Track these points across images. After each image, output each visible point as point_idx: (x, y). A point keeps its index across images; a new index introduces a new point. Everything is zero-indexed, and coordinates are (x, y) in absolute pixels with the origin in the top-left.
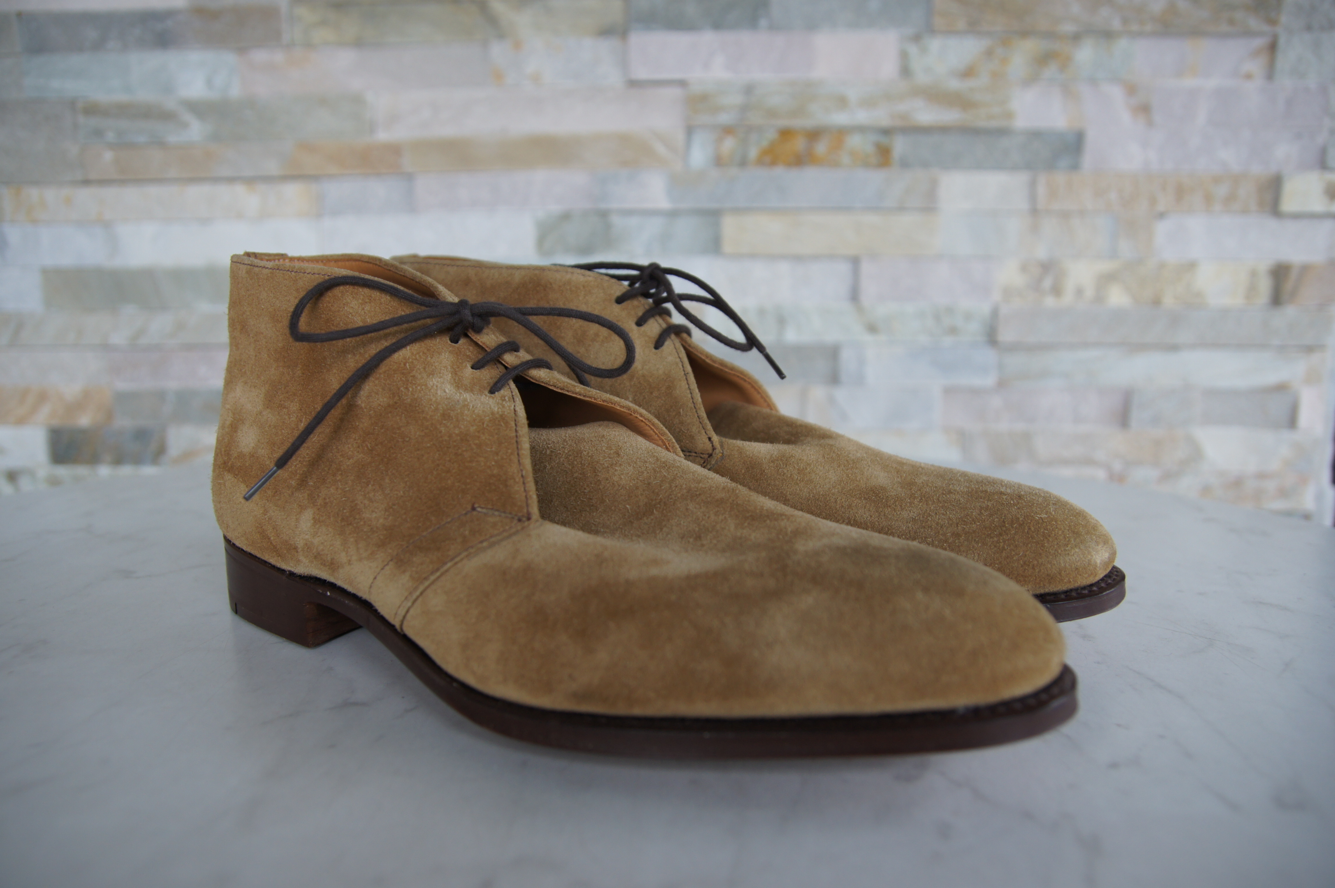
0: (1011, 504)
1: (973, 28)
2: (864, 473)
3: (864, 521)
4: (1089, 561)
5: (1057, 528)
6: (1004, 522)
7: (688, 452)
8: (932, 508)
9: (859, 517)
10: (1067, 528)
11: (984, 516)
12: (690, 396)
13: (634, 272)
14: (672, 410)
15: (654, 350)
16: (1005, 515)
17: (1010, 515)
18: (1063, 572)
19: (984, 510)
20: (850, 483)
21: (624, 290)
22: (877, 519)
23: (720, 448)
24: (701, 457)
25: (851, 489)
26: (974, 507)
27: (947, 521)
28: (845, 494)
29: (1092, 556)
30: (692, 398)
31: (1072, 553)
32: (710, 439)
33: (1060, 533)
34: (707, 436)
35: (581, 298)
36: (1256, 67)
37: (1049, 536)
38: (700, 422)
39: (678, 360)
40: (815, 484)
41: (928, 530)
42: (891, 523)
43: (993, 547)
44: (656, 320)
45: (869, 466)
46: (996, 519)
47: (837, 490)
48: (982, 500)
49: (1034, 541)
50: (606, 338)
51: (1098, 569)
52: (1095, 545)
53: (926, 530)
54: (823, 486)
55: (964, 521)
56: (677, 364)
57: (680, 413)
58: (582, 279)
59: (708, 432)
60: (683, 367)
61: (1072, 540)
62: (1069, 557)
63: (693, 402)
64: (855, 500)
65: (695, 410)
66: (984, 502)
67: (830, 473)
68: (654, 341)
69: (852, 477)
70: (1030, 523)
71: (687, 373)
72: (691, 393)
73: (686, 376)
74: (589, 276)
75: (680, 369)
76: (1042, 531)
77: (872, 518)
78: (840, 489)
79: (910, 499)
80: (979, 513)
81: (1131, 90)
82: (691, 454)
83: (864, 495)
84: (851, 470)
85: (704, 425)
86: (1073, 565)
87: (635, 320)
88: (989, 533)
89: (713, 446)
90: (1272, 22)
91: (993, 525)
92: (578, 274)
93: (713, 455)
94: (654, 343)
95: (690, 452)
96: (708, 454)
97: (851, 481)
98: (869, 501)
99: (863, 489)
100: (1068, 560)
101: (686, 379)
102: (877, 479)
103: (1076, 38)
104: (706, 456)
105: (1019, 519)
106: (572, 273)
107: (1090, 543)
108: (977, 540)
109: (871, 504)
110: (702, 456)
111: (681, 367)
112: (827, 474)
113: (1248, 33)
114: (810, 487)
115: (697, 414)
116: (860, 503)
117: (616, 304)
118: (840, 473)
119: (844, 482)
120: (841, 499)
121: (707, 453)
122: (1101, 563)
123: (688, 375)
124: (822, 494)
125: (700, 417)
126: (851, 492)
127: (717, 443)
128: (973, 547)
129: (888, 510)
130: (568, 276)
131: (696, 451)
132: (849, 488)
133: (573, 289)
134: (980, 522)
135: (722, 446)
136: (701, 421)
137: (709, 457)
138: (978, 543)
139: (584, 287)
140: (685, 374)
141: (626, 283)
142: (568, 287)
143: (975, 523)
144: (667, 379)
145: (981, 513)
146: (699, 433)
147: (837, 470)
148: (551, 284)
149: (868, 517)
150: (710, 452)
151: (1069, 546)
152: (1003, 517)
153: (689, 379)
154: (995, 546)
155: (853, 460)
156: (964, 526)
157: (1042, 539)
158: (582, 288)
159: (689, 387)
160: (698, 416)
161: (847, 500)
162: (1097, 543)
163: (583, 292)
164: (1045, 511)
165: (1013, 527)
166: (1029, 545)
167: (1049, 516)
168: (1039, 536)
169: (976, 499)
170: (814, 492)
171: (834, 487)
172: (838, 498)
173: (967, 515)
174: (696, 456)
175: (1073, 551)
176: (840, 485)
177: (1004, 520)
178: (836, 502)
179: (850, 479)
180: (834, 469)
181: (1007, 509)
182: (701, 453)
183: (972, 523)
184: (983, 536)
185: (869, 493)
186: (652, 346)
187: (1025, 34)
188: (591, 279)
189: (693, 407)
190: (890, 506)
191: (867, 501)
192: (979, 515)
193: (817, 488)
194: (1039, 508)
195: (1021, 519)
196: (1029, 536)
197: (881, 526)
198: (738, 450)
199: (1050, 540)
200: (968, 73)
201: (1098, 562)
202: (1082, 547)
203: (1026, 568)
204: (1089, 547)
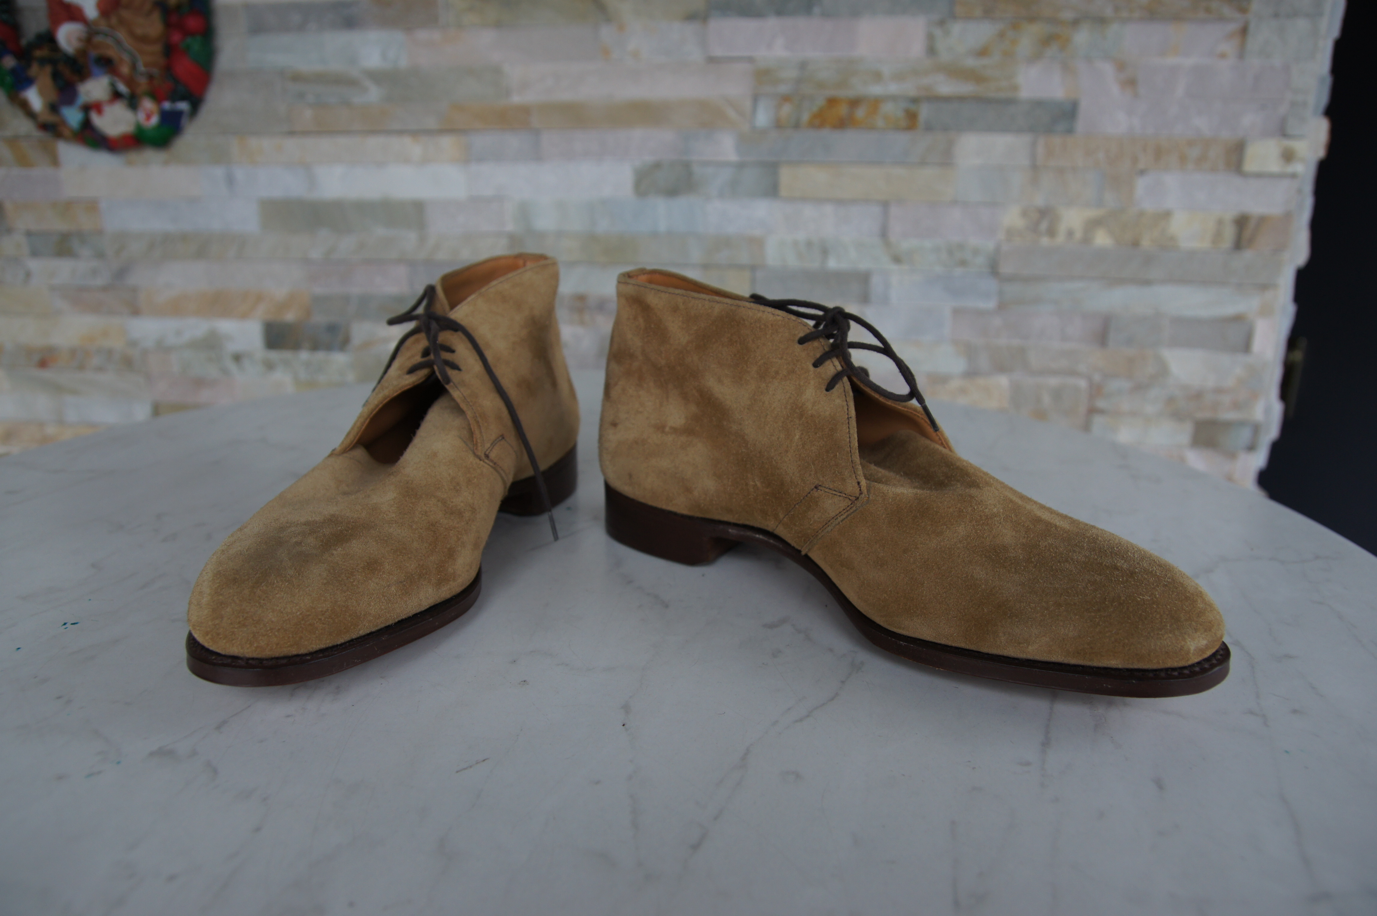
0: (1119, 581)
1: (988, 14)
2: (993, 530)
3: (980, 578)
4: (1182, 647)
5: (1156, 612)
6: (1105, 599)
7: (839, 492)
8: (1043, 575)
9: (976, 573)
10: (1167, 613)
11: (1089, 590)
12: (848, 440)
13: (820, 313)
14: (831, 452)
15: (825, 391)
16: (1109, 592)
17: (1113, 593)
18: (1152, 654)
19: (1090, 584)
20: (976, 539)
21: (808, 331)
22: (991, 578)
23: (866, 493)
24: (849, 499)
25: (975, 546)
26: (1082, 580)
27: (1052, 590)
28: (969, 549)
29: (1186, 642)
30: (850, 442)
31: (1165, 638)
32: (859, 483)
33: (1158, 616)
34: (856, 481)
35: (768, 337)
36: (1229, 47)
37: (1146, 619)
38: (853, 467)
39: (845, 403)
40: (944, 536)
41: (1033, 596)
42: (1002, 584)
43: (1089, 621)
44: (832, 362)
45: (1000, 523)
46: (1099, 595)
47: (962, 545)
48: (1092, 573)
49: (1129, 621)
50: (785, 376)
51: (1191, 655)
52: (1193, 632)
53: (1032, 596)
54: (951, 539)
55: (1068, 592)
56: (843, 407)
57: (836, 455)
58: (771, 318)
59: (858, 477)
60: (848, 409)
61: (1168, 625)
62: (1161, 641)
63: (850, 446)
64: (976, 557)
65: (850, 455)
66: (1094, 576)
67: (960, 528)
68: (826, 383)
69: (980, 533)
70: (1131, 603)
71: (851, 417)
72: (850, 438)
73: (849, 420)
74: (778, 315)
75: (845, 412)
76: (1140, 612)
77: (988, 576)
78: (965, 544)
79: (1026, 563)
80: (1085, 587)
81: (1121, 66)
82: (841, 495)
83: (985, 552)
84: (981, 526)
85: (855, 470)
86: (1164, 649)
87: (813, 361)
88: (1088, 607)
89: (860, 490)
90: (1243, 10)
91: (1094, 601)
92: (768, 313)
93: (859, 499)
94: (826, 385)
95: (841, 493)
96: (855, 497)
97: (977, 538)
98: (989, 559)
99: (986, 547)
100: (1159, 644)
101: (848, 423)
102: (1004, 538)
103: (1075, 23)
104: (853, 499)
105: (1121, 598)
106: (764, 312)
107: (1188, 630)
108: (1076, 612)
109: (989, 563)
110: (850, 497)
111: (846, 410)
112: (957, 528)
113: (1221, 19)
114: (939, 540)
115: (851, 458)
116: (980, 560)
117: (798, 345)
118: (970, 528)
119: (970, 538)
120: (964, 555)
121: (855, 495)
122: (1195, 650)
123: (850, 419)
124: (948, 548)
125: (853, 462)
126: (975, 548)
127: (865, 488)
128: (1070, 618)
129: (1003, 571)
130: (760, 315)
131: (846, 493)
132: (973, 545)
133: (763, 327)
134: (1083, 596)
135: (868, 491)
136: (853, 465)
137: (856, 500)
138: (1076, 615)
139: (772, 325)
140: (848, 418)
141: (811, 323)
142: (758, 325)
143: (1077, 596)
144: (832, 421)
145: (1086, 586)
146: (850, 477)
147: (968, 525)
148: (744, 320)
149: (984, 575)
150: (858, 495)
151: (1163, 631)
152: (1106, 594)
153: (850, 423)
154: (1091, 621)
155: (987, 516)
156: (1067, 598)
157: (1137, 620)
158: (770, 326)
159: (849, 431)
160: (852, 461)
161: (969, 556)
162: (1196, 630)
163: (770, 331)
164: (1150, 593)
165: (1112, 605)
166: (1124, 625)
167: (1152, 599)
168: (1135, 617)
169: (1087, 572)
170: (942, 544)
171: (960, 542)
172: (961, 553)
173: (1072, 587)
174: (846, 497)
175: (1166, 636)
176: (966, 540)
177: (1105, 597)
178: (959, 556)
179: (977, 535)
180: (965, 524)
181: (1113, 586)
182: (850, 495)
183: (1075, 596)
184: (1082, 609)
185: (990, 552)
186: (824, 387)
187: (1032, 19)
188: (779, 318)
189: (849, 451)
190: (1005, 568)
191: (986, 559)
192: (1084, 588)
193: (945, 541)
194: (1145, 589)
195: (1123, 598)
196: (1126, 616)
197: (994, 584)
198: (882, 496)
199: (1146, 622)
200: (983, 52)
201: (1192, 648)
202: (1177, 633)
203: (1117, 645)
204: (1185, 633)
